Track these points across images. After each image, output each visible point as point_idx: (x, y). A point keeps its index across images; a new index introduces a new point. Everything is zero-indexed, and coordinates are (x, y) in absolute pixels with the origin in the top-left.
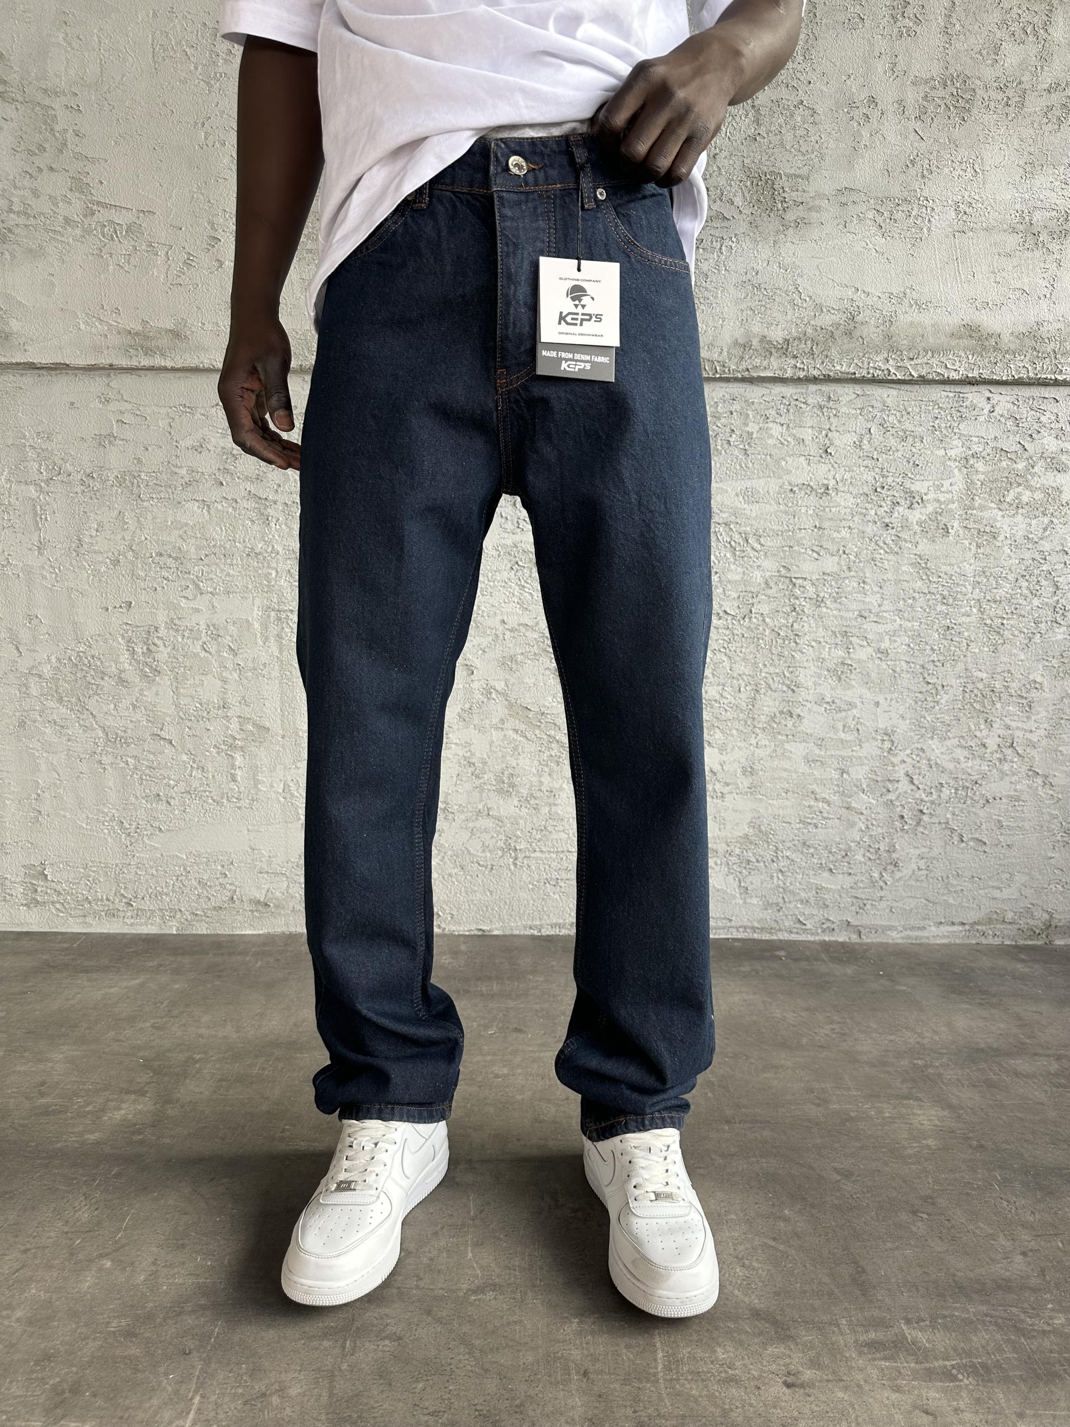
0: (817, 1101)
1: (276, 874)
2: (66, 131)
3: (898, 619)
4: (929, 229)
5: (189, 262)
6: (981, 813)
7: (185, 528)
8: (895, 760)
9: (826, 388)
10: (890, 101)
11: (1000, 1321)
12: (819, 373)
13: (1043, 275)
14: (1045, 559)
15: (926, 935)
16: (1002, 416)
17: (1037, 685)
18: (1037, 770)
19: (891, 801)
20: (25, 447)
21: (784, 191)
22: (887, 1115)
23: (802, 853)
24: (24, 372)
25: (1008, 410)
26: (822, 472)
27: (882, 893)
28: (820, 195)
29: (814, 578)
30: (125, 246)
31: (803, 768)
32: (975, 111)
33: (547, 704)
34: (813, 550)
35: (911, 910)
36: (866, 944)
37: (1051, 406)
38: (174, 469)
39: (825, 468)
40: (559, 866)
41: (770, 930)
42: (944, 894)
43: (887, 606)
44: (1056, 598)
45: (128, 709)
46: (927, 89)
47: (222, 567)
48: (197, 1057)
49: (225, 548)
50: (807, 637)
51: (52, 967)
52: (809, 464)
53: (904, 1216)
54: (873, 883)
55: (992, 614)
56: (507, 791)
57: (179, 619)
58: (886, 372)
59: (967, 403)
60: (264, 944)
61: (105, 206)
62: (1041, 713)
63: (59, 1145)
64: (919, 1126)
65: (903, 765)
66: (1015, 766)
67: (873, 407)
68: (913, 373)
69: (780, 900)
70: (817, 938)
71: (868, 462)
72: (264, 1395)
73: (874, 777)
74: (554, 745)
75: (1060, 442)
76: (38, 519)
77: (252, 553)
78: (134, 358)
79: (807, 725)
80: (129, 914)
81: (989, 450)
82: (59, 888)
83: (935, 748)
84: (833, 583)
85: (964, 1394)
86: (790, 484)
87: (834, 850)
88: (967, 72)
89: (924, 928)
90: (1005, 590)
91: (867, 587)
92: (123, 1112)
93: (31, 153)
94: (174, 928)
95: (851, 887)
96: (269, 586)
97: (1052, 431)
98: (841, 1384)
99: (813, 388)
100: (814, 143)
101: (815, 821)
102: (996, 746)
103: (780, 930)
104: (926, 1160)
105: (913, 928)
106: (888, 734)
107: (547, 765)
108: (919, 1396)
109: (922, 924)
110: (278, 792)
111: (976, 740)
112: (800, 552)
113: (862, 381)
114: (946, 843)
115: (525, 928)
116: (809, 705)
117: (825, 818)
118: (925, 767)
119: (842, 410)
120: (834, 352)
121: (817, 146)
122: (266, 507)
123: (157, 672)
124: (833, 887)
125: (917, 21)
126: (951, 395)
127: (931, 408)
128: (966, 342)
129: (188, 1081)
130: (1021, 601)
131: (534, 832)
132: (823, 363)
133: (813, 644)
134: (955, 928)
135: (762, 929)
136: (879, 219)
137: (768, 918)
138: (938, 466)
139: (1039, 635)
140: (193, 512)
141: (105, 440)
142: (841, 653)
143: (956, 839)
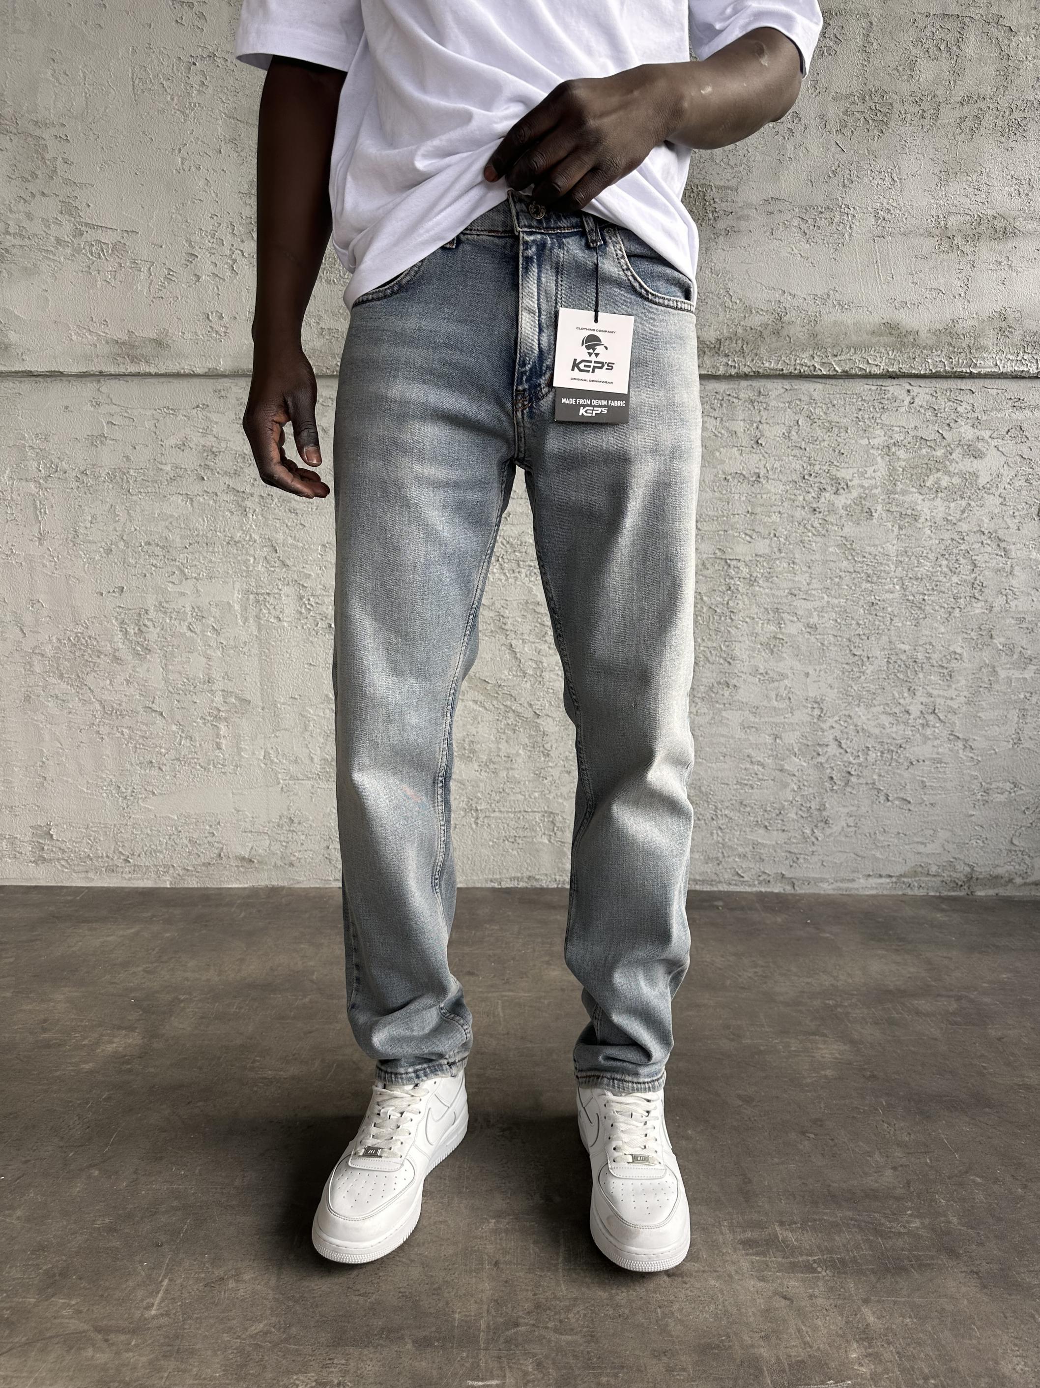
0: (732, 1037)
1: (259, 833)
2: (55, 159)
3: (826, 597)
4: (850, 235)
5: (169, 276)
6: (906, 774)
7: (170, 520)
8: (825, 726)
9: (757, 384)
10: (813, 116)
11: (863, 1224)
12: (749, 370)
13: (958, 275)
14: (963, 539)
15: (856, 886)
16: (921, 407)
17: (957, 656)
18: (958, 734)
19: (821, 764)
20: (25, 447)
21: (715, 202)
22: (793, 1049)
23: (739, 811)
24: (23, 379)
25: (927, 402)
26: (753, 462)
27: (814, 848)
28: (749, 205)
29: (747, 559)
30: (110, 265)
31: (739, 734)
32: (892, 124)
33: (503, 677)
34: (746, 534)
35: (841, 863)
36: (799, 895)
37: (968, 398)
38: (160, 466)
39: (756, 457)
40: (517, 825)
41: (711, 882)
42: (871, 849)
43: (815, 584)
44: (973, 575)
45: (122, 684)
46: (847, 104)
47: (205, 554)
48: (182, 997)
49: (207, 537)
50: (741, 614)
51: (57, 917)
52: (741, 454)
53: (793, 1136)
54: (805, 838)
55: (914, 590)
56: (469, 757)
57: (167, 602)
58: (812, 368)
59: (889, 395)
60: (249, 897)
61: (92, 226)
62: (962, 682)
63: (58, 1074)
64: (821, 1059)
65: (832, 731)
66: (937, 730)
67: (800, 400)
68: (837, 369)
69: (720, 855)
70: (754, 889)
71: (797, 452)
72: (222, 1279)
73: (805, 742)
74: (511, 714)
75: (976, 430)
76: (38, 512)
77: (232, 542)
78: (121, 365)
79: (742, 695)
80: (127, 869)
81: (909, 439)
82: (63, 846)
83: (861, 715)
84: (765, 564)
85: (820, 1284)
86: (724, 473)
87: (768, 809)
88: (884, 88)
89: (853, 880)
90: (927, 567)
91: (797, 567)
92: (115, 1045)
93: (25, 180)
94: (168, 883)
95: (785, 843)
96: (247, 571)
97: (968, 421)
98: (715, 1274)
99: (744, 383)
100: (742, 157)
101: (751, 782)
102: (919, 713)
103: (720, 882)
104: (822, 1088)
105: (843, 880)
106: (818, 702)
107: (504, 733)
108: (782, 1284)
109: (852, 876)
110: (259, 759)
111: (900, 707)
112: (734, 536)
113: (790, 376)
114: (873, 802)
115: (486, 881)
116: (744, 676)
117: (759, 780)
118: (852, 733)
119: (773, 403)
120: (763, 351)
121: (745, 159)
122: (244, 499)
123: (149, 650)
124: (768, 842)
125: (838, 41)
126: (874, 388)
127: (854, 400)
128: (886, 339)
129: (173, 1018)
130: (941, 578)
131: (493, 794)
132: (753, 360)
133: (747, 620)
134: (883, 880)
135: (703, 882)
136: (804, 227)
137: (709, 871)
138: (862, 454)
139: (958, 610)
140: (176, 505)
141: (97, 440)
142: (772, 628)
143: (882, 798)
